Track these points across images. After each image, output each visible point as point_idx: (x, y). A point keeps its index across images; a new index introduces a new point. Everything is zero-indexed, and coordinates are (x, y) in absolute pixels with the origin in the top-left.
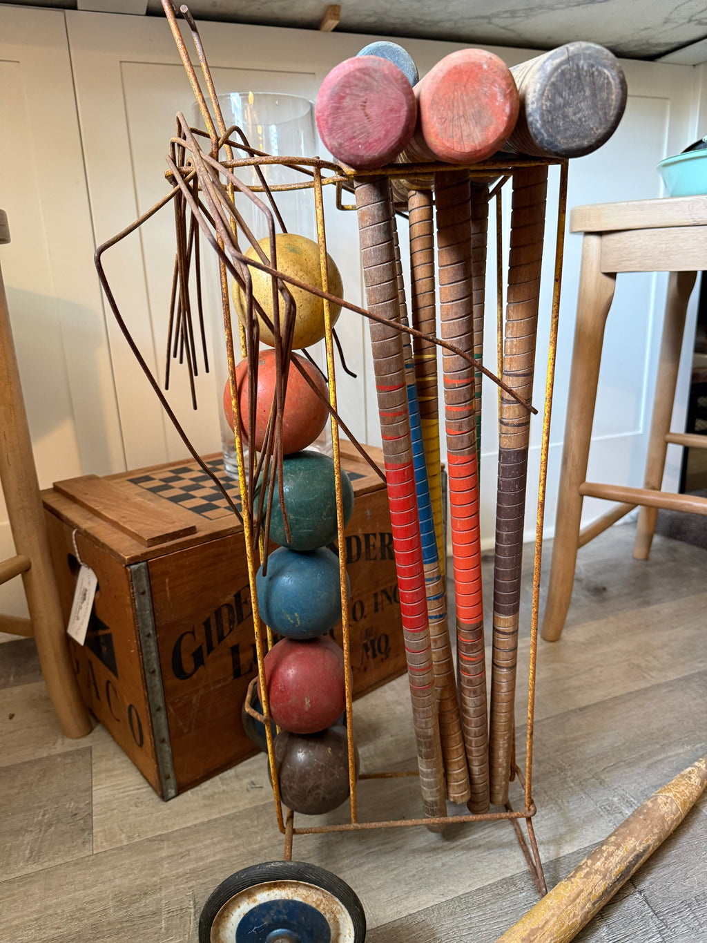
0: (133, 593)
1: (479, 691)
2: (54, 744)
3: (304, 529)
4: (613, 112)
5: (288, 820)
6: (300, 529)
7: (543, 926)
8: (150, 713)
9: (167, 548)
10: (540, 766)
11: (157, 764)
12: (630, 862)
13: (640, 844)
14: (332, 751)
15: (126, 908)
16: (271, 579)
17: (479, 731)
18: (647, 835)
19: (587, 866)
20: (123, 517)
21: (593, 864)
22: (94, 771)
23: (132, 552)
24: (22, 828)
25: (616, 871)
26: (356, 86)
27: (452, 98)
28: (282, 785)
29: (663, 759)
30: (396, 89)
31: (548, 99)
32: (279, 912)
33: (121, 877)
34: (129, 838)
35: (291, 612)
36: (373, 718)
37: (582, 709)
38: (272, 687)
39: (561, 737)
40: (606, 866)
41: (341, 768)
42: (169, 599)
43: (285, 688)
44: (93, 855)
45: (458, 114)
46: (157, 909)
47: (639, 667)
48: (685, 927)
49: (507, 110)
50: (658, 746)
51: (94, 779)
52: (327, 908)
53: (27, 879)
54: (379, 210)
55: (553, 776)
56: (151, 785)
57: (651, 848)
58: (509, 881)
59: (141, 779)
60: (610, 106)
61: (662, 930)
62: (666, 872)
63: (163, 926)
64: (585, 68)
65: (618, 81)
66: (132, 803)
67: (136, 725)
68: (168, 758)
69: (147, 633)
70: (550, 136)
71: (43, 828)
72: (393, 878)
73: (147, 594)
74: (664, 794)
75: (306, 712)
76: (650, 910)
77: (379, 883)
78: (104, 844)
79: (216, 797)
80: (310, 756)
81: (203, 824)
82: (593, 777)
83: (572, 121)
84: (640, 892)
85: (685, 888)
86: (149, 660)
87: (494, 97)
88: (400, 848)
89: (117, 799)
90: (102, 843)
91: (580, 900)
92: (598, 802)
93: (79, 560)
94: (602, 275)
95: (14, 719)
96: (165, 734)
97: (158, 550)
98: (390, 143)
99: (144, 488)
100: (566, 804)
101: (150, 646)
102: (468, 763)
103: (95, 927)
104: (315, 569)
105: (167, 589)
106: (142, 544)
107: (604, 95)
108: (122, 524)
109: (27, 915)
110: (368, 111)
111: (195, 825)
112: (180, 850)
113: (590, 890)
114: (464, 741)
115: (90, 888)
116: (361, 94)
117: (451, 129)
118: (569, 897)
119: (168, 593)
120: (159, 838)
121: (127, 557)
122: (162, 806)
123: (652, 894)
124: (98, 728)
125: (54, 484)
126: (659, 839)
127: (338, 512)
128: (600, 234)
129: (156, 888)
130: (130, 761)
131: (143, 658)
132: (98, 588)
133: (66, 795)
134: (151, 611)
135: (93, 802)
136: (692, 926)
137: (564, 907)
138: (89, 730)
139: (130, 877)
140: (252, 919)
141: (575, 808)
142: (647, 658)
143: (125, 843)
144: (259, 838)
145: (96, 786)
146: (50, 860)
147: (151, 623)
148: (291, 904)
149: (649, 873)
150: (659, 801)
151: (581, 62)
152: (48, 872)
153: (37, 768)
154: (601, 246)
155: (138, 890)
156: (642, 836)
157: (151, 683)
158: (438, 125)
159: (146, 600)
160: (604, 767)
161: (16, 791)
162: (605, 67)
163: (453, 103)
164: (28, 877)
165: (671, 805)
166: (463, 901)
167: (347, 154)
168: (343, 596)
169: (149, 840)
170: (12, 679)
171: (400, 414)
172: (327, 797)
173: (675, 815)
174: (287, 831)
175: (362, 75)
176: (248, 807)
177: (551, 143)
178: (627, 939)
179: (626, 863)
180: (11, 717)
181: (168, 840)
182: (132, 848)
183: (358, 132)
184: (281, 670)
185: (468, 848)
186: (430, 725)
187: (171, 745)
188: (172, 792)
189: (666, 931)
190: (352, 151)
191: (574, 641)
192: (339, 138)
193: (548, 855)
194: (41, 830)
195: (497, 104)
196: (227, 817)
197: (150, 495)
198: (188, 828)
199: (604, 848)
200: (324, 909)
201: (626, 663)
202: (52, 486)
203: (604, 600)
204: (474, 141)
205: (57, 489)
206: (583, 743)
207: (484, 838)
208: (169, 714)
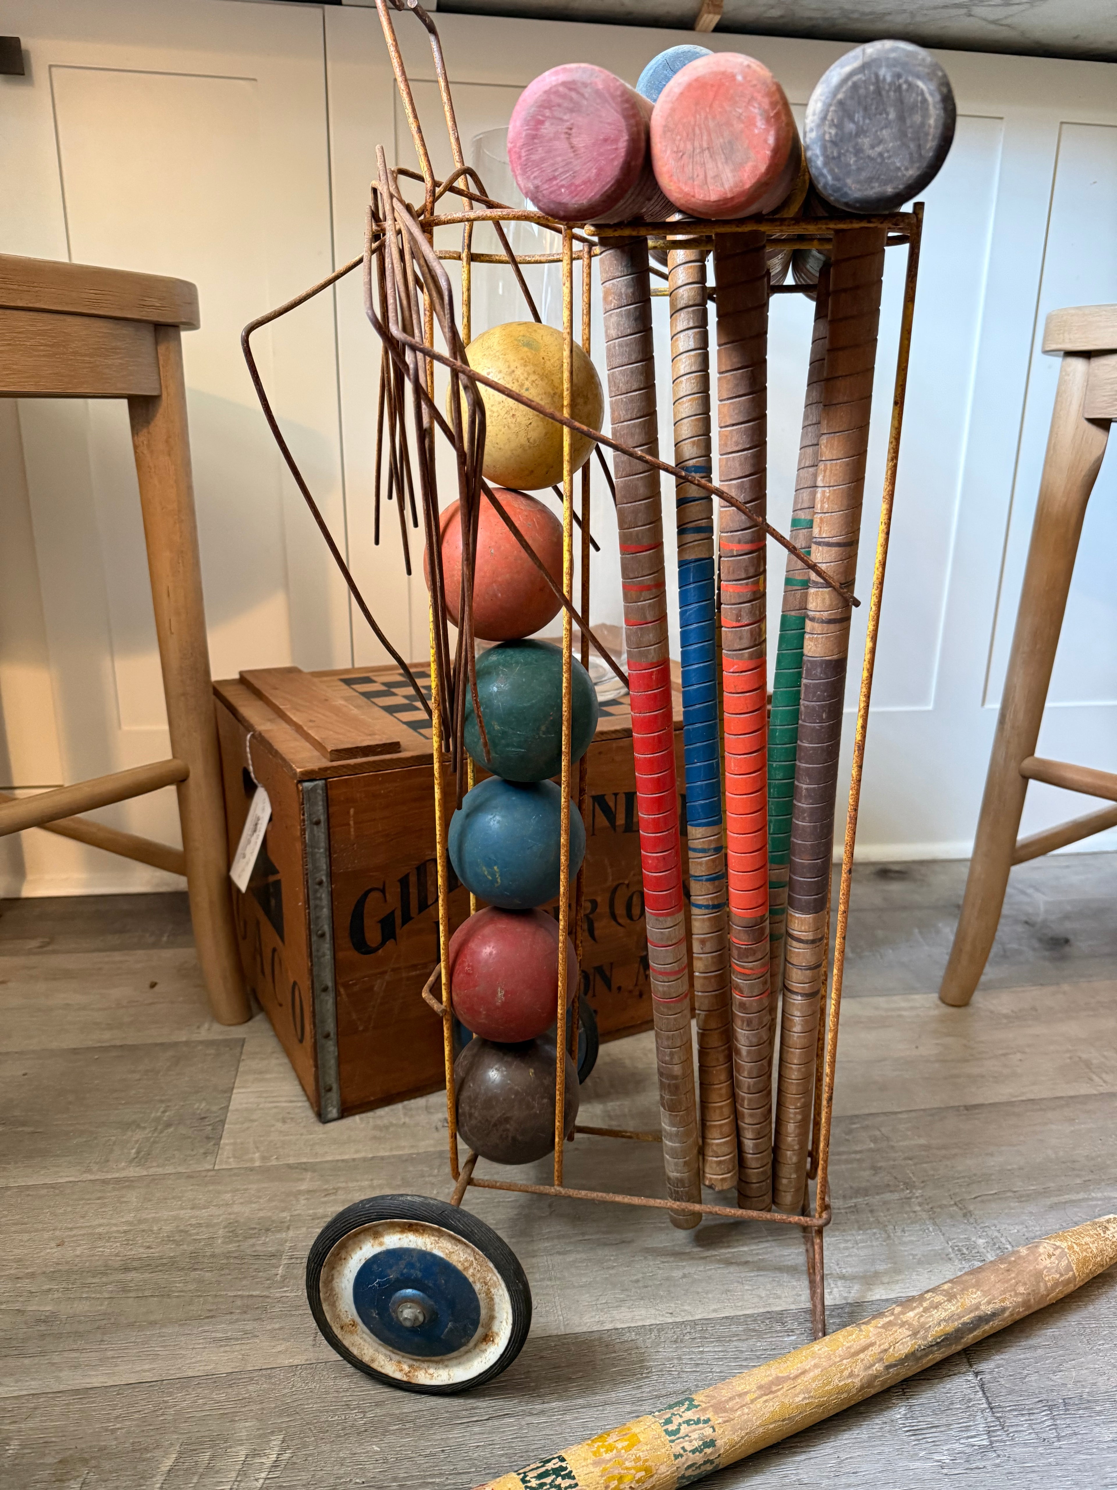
0: (304, 820)
1: (755, 1022)
2: (198, 1027)
3: (513, 746)
4: (931, 145)
5: (466, 1164)
6: (508, 745)
7: (797, 1377)
8: (313, 993)
9: (355, 766)
10: (874, 1175)
11: (316, 1066)
12: (964, 1324)
13: (989, 1303)
14: (535, 1073)
15: (239, 1241)
16: (468, 816)
17: (755, 1083)
18: (1004, 1292)
19: (892, 1314)
20: (311, 721)
21: (903, 1313)
22: (241, 1069)
23: (307, 765)
24: (134, 1122)
25: (935, 1332)
26: (559, 105)
27: (692, 123)
28: (460, 1111)
29: (1080, 1201)
30: (612, 111)
31: (833, 125)
32: (411, 1265)
33: (242, 1203)
34: (264, 1158)
35: (489, 865)
36: (640, 1066)
37: (967, 1108)
38: (457, 967)
39: (923, 1141)
40: (922, 1320)
41: (545, 1101)
42: (352, 838)
43: (473, 970)
44: (213, 1170)
45: (701, 146)
46: (278, 1251)
47: (1088, 1064)
48: (1033, 1436)
49: (771, 140)
50: (1078, 1181)
51: (237, 1081)
52: (479, 1275)
53: (128, 1183)
54: (627, 286)
55: (891, 1192)
56: (309, 1099)
57: (1007, 1314)
58: (779, 1317)
59: (298, 1089)
60: (927, 134)
61: (994, 1431)
62: (1028, 1355)
63: (280, 1272)
64: (889, 79)
65: (938, 97)
66: (280, 1116)
67: (298, 1011)
68: (332, 1062)
69: (318, 880)
70: (836, 178)
71: (160, 1127)
72: (606, 1278)
73: (322, 824)
74: (1052, 1242)
75: (498, 1008)
76: (984, 1401)
77: (584, 1280)
78: (231, 1160)
79: (391, 1129)
80: (503, 1076)
81: (365, 1160)
82: (955, 1204)
83: (869, 157)
84: (977, 1374)
85: (1052, 1383)
86: (318, 918)
87: (751, 122)
88: (629, 1242)
89: (262, 1109)
90: (229, 1158)
91: (866, 1357)
92: (951, 1240)
93: (252, 775)
94: (1086, 423)
95: (156, 989)
96: (330, 1026)
97: (343, 766)
98: (604, 186)
99: (357, 691)
100: (899, 1233)
101: (320, 899)
102: (738, 1133)
103: (194, 1256)
104: (529, 810)
105: (352, 823)
106: (325, 757)
107: (917, 118)
108: (305, 728)
109: (116, 1225)
110: (575, 141)
111: (354, 1160)
112: (326, 1187)
113: (886, 1346)
114: (734, 1097)
115: (201, 1208)
116: (566, 117)
117: (690, 166)
118: (849, 1347)
119: (352, 830)
120: (303, 1166)
121: (298, 770)
122: (317, 1129)
123: (995, 1380)
124: (259, 1018)
125: (241, 674)
126: (1026, 1304)
127: (564, 728)
128: (1088, 355)
129: (283, 1226)
130: (289, 1066)
131: (309, 913)
132: (271, 820)
133: (197, 1092)
134: (326, 850)
135: (230, 1108)
136: (1044, 1435)
137: (838, 1359)
138: (248, 1017)
139: (254, 1205)
140: (375, 1267)
141: (912, 1242)
142: (1106, 1053)
143: (257, 1164)
144: (435, 1192)
145: (239, 1088)
146: (158, 1166)
147: (325, 867)
148: (428, 1257)
149: (999, 1351)
150: (1041, 1250)
151: (882, 72)
152: (155, 1180)
153: (170, 1053)
154: (1088, 375)
155: (259, 1224)
156: (995, 1293)
157: (318, 951)
158: (672, 162)
159: (321, 833)
160: (977, 1195)
161: (137, 1076)
162: (919, 77)
163: (694, 130)
164: (127, 1181)
165: (1060, 1258)
166: (699, 1328)
167: (546, 200)
168: (562, 851)
169: (289, 1166)
170: (165, 939)
171: (648, 588)
172: (520, 1138)
173: (1062, 1275)
174: (461, 1177)
175: (566, 91)
176: (432, 1149)
177: (838, 189)
178: (934, 1430)
179: (957, 1324)
180: (153, 985)
181: (314, 1171)
182: (267, 1172)
183: (561, 170)
184: (472, 945)
185: (728, 1263)
186: (676, 1060)
187: (338, 1044)
188: (334, 1112)
189: (999, 1433)
190: (552, 196)
191: (992, 1012)
192: (535, 178)
193: (846, 1295)
194: (156, 1129)
195: (756, 131)
196: (400, 1157)
197: (363, 700)
198: (343, 1161)
199: (928, 1296)
200: (473, 1275)
201: (1068, 1055)
202: (237, 676)
203: (1063, 958)
204: (722, 185)
205: (244, 681)
206: (956, 1155)
207: (757, 1254)
208: (339, 998)
